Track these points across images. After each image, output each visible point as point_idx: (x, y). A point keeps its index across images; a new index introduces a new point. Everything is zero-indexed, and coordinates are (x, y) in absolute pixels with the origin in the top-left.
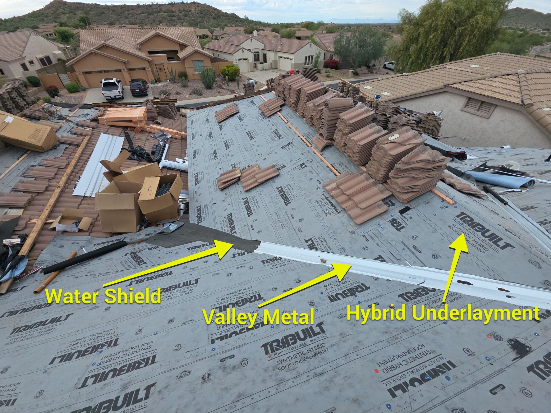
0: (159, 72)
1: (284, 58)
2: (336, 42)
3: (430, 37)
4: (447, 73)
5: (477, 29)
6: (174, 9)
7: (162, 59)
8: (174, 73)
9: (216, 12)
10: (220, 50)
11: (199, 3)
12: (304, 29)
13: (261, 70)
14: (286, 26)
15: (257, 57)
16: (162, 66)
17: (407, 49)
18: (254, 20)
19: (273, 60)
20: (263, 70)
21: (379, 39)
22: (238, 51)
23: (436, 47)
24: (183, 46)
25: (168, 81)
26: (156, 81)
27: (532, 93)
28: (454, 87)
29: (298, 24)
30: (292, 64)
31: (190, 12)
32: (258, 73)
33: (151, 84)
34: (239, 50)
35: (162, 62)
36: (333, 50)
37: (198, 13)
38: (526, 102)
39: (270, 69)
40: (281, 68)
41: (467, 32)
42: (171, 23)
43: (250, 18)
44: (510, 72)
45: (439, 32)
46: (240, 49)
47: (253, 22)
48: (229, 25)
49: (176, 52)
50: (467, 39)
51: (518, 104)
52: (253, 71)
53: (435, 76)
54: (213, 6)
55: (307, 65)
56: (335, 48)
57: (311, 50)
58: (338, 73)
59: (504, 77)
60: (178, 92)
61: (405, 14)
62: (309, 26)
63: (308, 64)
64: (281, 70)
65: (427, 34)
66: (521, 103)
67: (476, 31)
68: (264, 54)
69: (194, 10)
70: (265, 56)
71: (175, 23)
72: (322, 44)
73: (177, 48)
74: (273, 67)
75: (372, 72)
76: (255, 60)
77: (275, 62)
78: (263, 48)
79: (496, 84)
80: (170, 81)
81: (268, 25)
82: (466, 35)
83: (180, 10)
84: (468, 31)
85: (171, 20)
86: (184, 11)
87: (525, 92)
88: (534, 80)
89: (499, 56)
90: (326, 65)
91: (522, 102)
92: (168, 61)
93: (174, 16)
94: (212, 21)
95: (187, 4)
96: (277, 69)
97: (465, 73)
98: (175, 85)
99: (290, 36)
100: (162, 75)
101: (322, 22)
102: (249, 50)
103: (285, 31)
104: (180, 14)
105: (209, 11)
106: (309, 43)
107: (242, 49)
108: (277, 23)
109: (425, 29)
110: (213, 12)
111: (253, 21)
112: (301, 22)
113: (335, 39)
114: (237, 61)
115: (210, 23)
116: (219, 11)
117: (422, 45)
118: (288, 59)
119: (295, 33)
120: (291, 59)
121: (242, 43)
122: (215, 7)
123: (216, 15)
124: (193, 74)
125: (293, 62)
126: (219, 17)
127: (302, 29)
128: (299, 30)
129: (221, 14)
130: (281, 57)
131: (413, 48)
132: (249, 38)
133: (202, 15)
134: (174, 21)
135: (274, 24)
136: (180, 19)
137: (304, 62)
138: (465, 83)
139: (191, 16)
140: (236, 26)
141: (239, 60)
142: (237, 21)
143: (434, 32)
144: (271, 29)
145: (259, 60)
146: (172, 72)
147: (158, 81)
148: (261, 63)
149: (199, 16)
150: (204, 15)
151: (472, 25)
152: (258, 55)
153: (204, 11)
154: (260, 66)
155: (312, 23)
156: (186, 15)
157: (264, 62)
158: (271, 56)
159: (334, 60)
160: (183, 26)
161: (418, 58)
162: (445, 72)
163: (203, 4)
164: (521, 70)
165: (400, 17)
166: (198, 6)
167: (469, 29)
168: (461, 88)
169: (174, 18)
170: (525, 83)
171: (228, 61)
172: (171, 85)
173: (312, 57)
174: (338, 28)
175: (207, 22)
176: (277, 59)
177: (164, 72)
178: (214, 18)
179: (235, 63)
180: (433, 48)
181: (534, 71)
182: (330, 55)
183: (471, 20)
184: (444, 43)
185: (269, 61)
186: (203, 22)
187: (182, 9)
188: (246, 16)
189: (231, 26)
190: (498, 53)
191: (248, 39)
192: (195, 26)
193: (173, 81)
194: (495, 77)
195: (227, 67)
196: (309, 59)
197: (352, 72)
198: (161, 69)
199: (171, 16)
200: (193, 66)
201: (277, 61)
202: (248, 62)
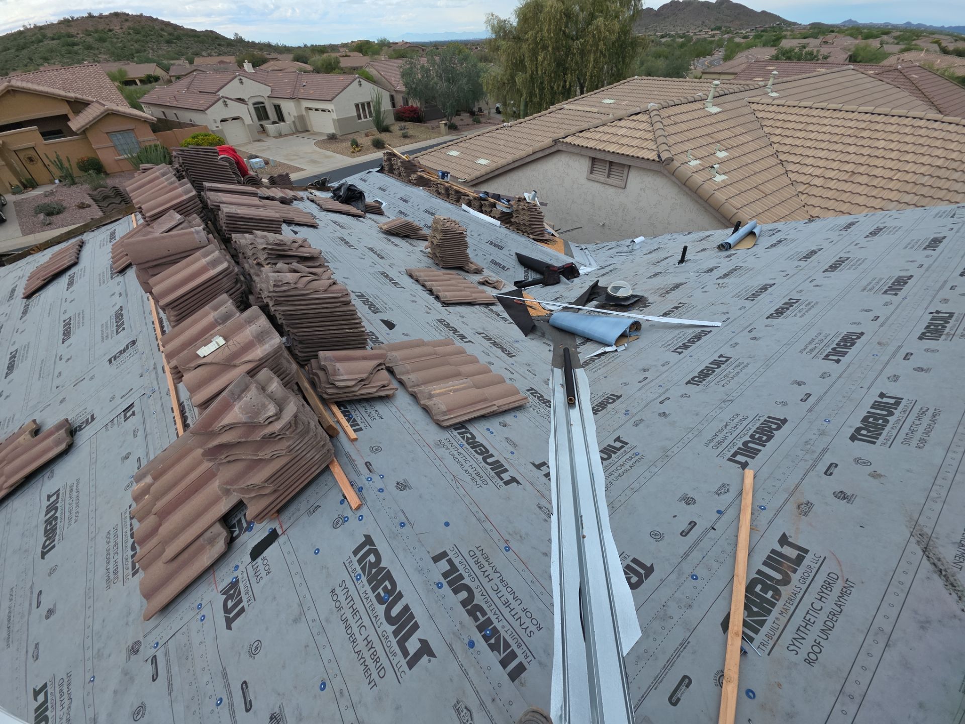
0: (28, 166)
1: (317, 110)
2: (406, 75)
3: (540, 58)
4: (565, 117)
5: (602, 42)
6: (73, 31)
7: (30, 137)
8: (66, 164)
9: (170, 29)
10: (175, 104)
11: (128, 15)
12: (356, 54)
13: (275, 137)
14: (321, 50)
15: (261, 112)
16: (32, 153)
17: (512, 79)
18: (257, 41)
19: (296, 115)
20: (280, 135)
21: (475, 66)
22: (214, 104)
23: (553, 75)
24: (78, 105)
25: (57, 181)
26: (25, 187)
27: (671, 141)
28: (567, 143)
29: (344, 45)
30: (334, 120)
31: (110, 33)
32: (270, 142)
33: (14, 194)
34: (216, 102)
35: (31, 144)
36: (403, 89)
37: (129, 34)
38: (664, 156)
39: (293, 134)
40: (316, 129)
41: (589, 47)
42: (70, 58)
43: (248, 38)
44: (638, 110)
45: (550, 49)
46: (219, 100)
47: (253, 45)
48: (204, 53)
49: (65, 118)
50: (592, 59)
51: (654, 160)
52: (259, 141)
53: (550, 124)
54: (160, 18)
55: (363, 120)
56: (406, 85)
57: (365, 92)
58: (423, 128)
59: (631, 118)
60: (83, 204)
61: (495, 23)
62: (363, 47)
63: (365, 117)
64: (315, 134)
65: (534, 53)
66: (657, 159)
67: (601, 46)
68: (275, 106)
69: (118, 27)
70: (278, 108)
71: (80, 58)
72: (384, 80)
73: (64, 110)
74: (299, 129)
75: (479, 122)
76: (260, 119)
77: (301, 118)
78: (269, 93)
79: (623, 131)
80: (60, 181)
81: (286, 50)
82: (589, 52)
83: (87, 31)
84: (592, 46)
85: (70, 53)
86: (96, 31)
87: (661, 140)
88: (672, 118)
89: (638, 81)
90: (401, 116)
91: (659, 156)
92: (45, 140)
93: (74, 44)
94: (165, 47)
95: (101, 17)
96: (308, 131)
97: (591, 114)
98: (74, 188)
99: (330, 68)
100: (38, 171)
101: (385, 40)
102: (241, 100)
103: (317, 59)
104: (89, 40)
105: (154, 28)
106: (355, 79)
107: (222, 100)
108: (305, 46)
109: (529, 45)
110: (162, 30)
111: (253, 43)
112: (350, 42)
113: (401, 70)
114: (219, 124)
115: (160, 52)
116: (176, 27)
117: (532, 72)
118: (323, 110)
119: (339, 62)
120: (329, 111)
121: (221, 88)
122: (166, 19)
123: (170, 34)
124: (117, 161)
125: (334, 116)
126: (178, 38)
127: (352, 54)
128: (347, 56)
129: (181, 32)
130: (310, 109)
131: (520, 78)
132: (235, 77)
133: (138, 37)
134: (76, 53)
135: (299, 47)
136: (89, 48)
137: (355, 114)
138: (581, 135)
139: (115, 40)
140: (219, 55)
141: (222, 121)
142: (219, 45)
143: (542, 51)
144: (291, 56)
145: (267, 118)
146: (60, 161)
147: (30, 184)
148: (274, 123)
149: (132, 39)
150: (144, 36)
151: (594, 36)
152: (264, 107)
153: (143, 28)
154: (270, 127)
155: (367, 43)
156: (102, 40)
157: (279, 120)
158: (288, 108)
159: (412, 106)
160: (99, 62)
161: (531, 94)
162: (562, 116)
163: (137, 16)
164: (651, 104)
165: (489, 28)
166: (127, 20)
167: (591, 42)
168: (576, 143)
169: (76, 48)
170: (659, 125)
171: (198, 126)
172: (65, 189)
173: (369, 104)
174: (417, 49)
175: (152, 49)
176: (304, 113)
177: (40, 164)
178: (168, 42)
179: (215, 129)
180: (550, 76)
181: (684, 100)
182: (403, 98)
183: (591, 28)
184: (561, 67)
185: (289, 119)
186: (145, 50)
187: (91, 29)
188: (236, 34)
189: (210, 55)
190: (636, 77)
191: (233, 79)
192: (128, 60)
193: (69, 179)
194: (620, 120)
195: (193, 138)
196: (364, 109)
197: (446, 124)
198: (31, 159)
199: (69, 45)
200: (111, 144)
201: (303, 116)
202: (243, 123)
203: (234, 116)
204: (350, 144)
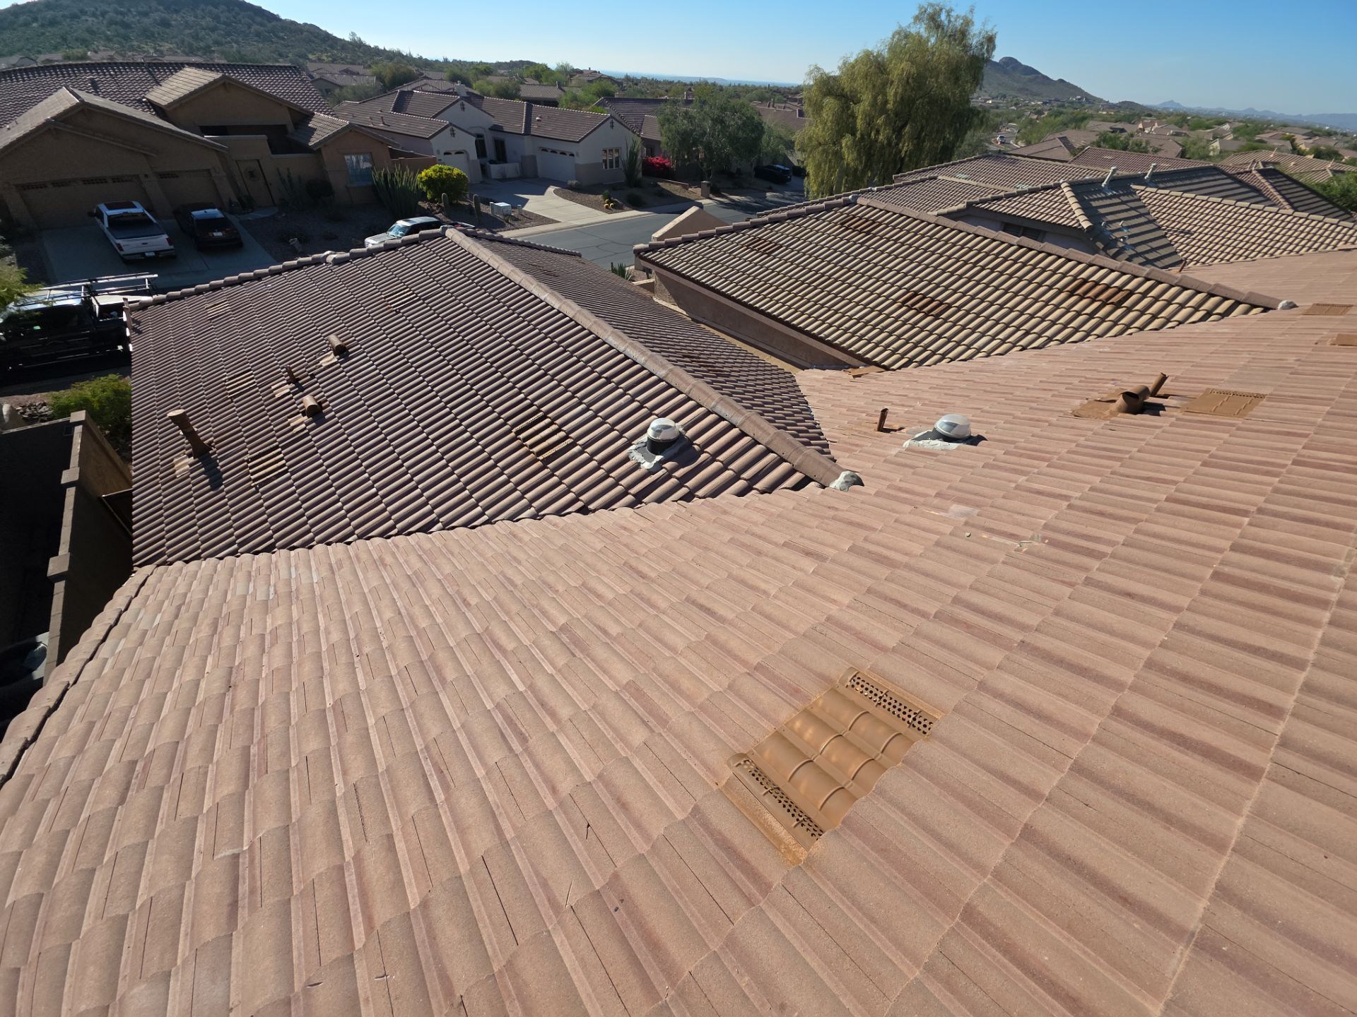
1: (554, 151)
7: (255, 147)
13: (498, 180)
15: (481, 147)
16: (255, 167)
19: (525, 155)
20: (504, 178)
22: (440, 132)
24: (299, 114)
26: (244, 207)
34: (443, 129)
35: (256, 156)
40: (545, 175)
46: (446, 127)
52: (482, 182)
55: (609, 169)
63: (611, 166)
68: (496, 141)
70: (499, 145)
74: (526, 173)
76: (480, 155)
77: (532, 160)
81: (428, 64)
92: (275, 153)
96: (537, 176)
100: (258, 189)
102: (464, 129)
106: (607, 119)
107: (450, 127)
114: (441, 156)
118: (563, 153)
120: (572, 155)
121: (439, 113)
124: (349, 188)
130: (545, 150)
132: (457, 101)
137: (601, 161)
141: (445, 154)
142: (331, 47)
145: (488, 155)
146: (291, 182)
147: (250, 204)
148: (492, 162)
152: (483, 141)
154: (495, 169)
157: (499, 159)
158: (517, 147)
171: (422, 156)
173: (617, 150)
176: (536, 154)
177: (262, 182)
185: (514, 160)
188: (353, 34)
191: (455, 103)
197: (708, 185)
198: (252, 174)
200: (345, 168)
201: (534, 158)
202: (468, 158)
203: (459, 149)
204: (600, 197)
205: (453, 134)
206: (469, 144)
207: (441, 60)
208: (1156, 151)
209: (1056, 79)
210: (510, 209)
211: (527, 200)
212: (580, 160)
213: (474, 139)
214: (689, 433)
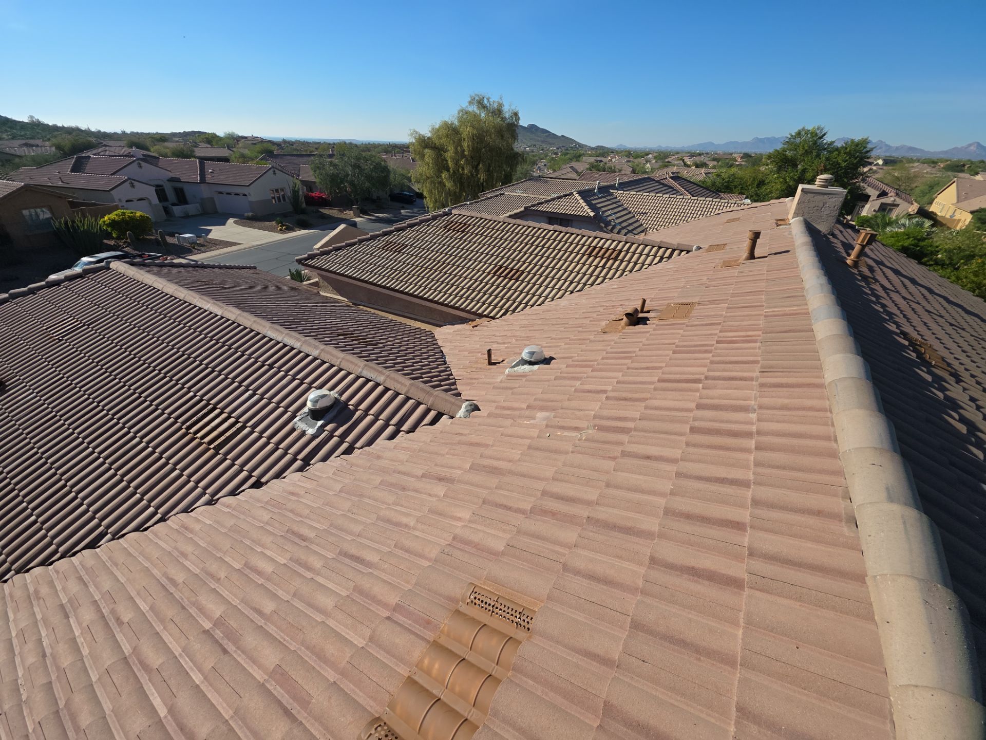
1: (228, 194)
15: (161, 194)
19: (204, 198)
22: (119, 184)
30: (250, 203)
39: (201, 215)
46: (125, 181)
55: (277, 203)
64: (226, 215)
68: (176, 189)
70: (179, 191)
76: (162, 200)
102: (143, 182)
106: (270, 169)
114: (123, 203)
118: (236, 195)
132: (134, 161)
137: (270, 198)
141: (127, 201)
145: (169, 200)
148: (174, 205)
152: (163, 190)
154: (177, 210)
155: (214, 136)
157: (182, 202)
173: (282, 190)
176: (213, 197)
185: (194, 202)
191: (131, 163)
196: (277, 194)
197: (358, 208)
201: (212, 200)
202: (150, 203)
203: (140, 197)
204: (274, 223)
205: (133, 186)
206: (151, 193)
207: (119, 132)
208: (620, 171)
209: (560, 135)
210: (196, 238)
211: (210, 231)
212: (252, 198)
213: (154, 188)
214: (344, 397)
